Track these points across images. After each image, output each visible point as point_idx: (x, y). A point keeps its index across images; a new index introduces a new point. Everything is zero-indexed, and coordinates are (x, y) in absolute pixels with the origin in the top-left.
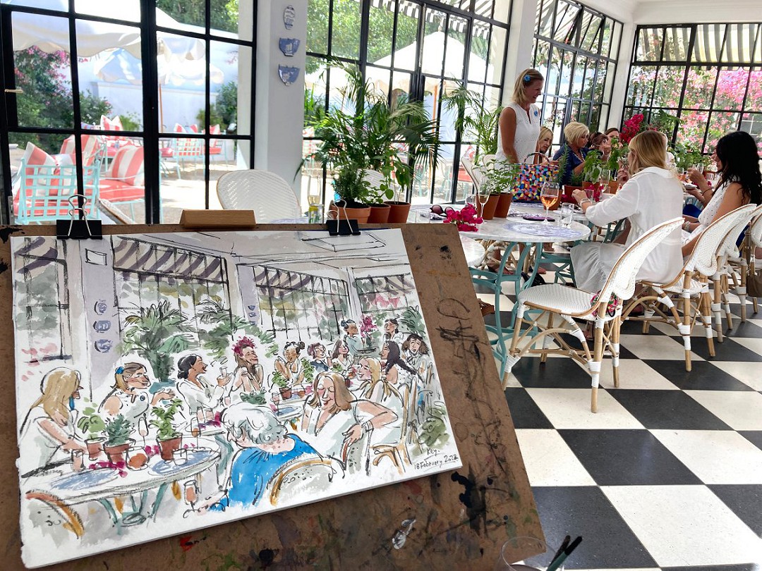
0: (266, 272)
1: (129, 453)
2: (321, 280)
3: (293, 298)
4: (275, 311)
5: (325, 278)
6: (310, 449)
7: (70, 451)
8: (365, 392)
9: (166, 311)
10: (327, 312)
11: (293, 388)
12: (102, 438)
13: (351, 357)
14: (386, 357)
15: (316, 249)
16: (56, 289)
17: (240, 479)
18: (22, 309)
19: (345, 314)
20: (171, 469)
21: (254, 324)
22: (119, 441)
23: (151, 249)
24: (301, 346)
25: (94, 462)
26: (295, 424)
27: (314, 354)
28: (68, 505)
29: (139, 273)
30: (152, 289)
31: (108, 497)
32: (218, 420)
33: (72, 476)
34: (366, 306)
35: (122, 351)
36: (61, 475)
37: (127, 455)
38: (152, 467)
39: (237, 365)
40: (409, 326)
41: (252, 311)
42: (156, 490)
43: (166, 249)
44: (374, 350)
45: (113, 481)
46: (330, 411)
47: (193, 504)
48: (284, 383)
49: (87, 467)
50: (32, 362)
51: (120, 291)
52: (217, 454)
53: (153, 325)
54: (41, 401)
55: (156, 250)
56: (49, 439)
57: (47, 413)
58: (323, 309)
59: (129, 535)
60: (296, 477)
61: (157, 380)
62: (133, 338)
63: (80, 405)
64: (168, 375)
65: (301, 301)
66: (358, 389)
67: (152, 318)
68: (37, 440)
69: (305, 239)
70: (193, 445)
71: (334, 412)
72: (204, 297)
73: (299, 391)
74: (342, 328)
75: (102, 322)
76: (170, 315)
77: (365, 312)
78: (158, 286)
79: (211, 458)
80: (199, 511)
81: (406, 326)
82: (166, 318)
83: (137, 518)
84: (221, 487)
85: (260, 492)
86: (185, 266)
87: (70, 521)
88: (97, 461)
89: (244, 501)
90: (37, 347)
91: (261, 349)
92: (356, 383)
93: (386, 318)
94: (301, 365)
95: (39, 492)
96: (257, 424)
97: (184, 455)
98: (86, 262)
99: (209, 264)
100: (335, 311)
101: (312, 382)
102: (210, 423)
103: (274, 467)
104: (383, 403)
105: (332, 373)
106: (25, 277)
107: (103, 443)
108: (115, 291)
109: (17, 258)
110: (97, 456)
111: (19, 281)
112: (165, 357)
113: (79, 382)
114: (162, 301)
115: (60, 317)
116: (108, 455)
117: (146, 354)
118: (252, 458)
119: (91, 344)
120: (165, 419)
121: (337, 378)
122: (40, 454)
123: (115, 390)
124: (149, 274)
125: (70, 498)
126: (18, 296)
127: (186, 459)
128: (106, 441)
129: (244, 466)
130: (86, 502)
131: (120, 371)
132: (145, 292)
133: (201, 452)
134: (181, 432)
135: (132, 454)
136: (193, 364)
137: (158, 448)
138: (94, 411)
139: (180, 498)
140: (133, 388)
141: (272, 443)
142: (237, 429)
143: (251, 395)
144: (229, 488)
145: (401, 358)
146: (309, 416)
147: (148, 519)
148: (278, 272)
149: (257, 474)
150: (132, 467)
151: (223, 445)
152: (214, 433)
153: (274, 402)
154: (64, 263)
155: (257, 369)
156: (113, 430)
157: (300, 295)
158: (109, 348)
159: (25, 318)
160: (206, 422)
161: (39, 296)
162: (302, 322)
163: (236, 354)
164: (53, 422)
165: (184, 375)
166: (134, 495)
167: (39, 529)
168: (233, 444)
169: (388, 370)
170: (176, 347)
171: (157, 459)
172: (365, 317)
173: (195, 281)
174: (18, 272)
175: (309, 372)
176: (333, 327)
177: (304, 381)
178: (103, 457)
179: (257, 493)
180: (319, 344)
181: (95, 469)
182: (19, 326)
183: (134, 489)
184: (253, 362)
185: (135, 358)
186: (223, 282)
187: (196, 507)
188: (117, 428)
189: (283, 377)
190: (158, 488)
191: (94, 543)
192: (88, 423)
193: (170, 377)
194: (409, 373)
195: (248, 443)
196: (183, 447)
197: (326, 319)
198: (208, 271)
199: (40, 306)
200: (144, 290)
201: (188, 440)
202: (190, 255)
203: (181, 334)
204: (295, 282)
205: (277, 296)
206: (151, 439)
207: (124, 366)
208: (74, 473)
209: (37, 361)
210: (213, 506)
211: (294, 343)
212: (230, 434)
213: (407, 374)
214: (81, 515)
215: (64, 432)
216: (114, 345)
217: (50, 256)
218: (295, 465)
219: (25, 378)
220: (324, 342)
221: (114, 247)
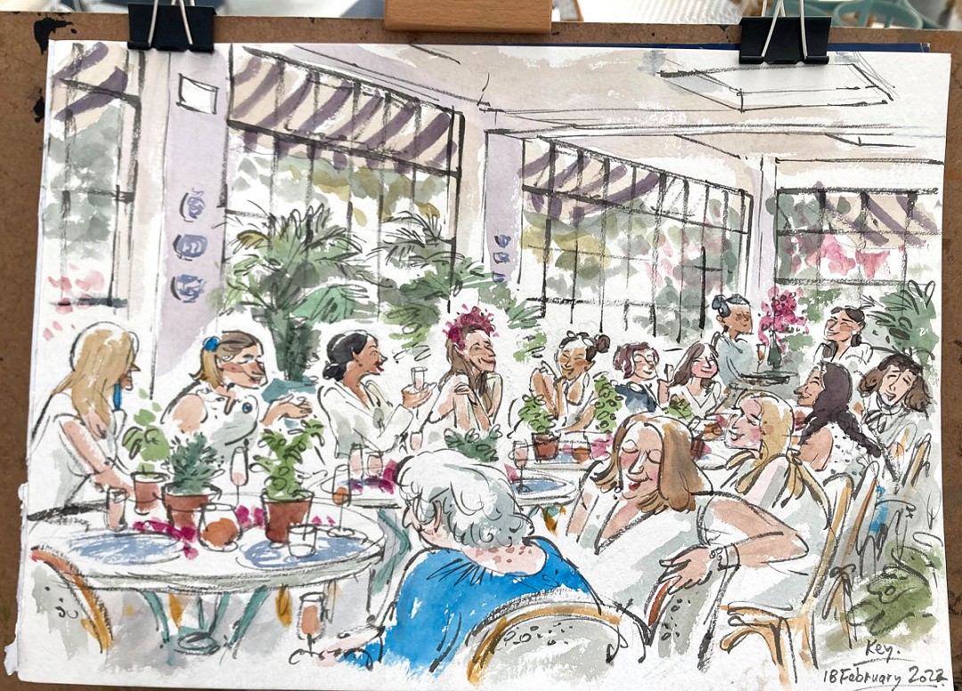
0: (553, 155)
1: (206, 514)
2: (686, 186)
3: (604, 225)
4: (555, 255)
5: (698, 181)
6: (577, 580)
7: (106, 488)
8: (738, 477)
9: (320, 228)
10: (682, 269)
11: (561, 439)
12: (161, 475)
13: (719, 388)
14: (812, 400)
15: (690, 102)
16: (115, 159)
17: (414, 612)
18: (56, 196)
19: (730, 280)
20: (280, 561)
21: (500, 279)
22: (191, 487)
23: (309, 80)
24: (602, 344)
25: (143, 519)
26: (555, 518)
27: (628, 367)
28: (91, 588)
29: (276, 135)
30: (297, 175)
31: (158, 590)
32: (389, 478)
33: (104, 536)
34: (791, 264)
35: (220, 304)
36: (87, 530)
37: (202, 518)
38: (245, 549)
39: (448, 368)
40: (893, 331)
41: (501, 250)
42: (245, 598)
43: (339, 83)
44: (783, 380)
45: (169, 561)
46: (641, 505)
47: (311, 641)
48: (545, 423)
49: (130, 525)
50: (61, 304)
51: (235, 174)
52: (375, 549)
53: (290, 255)
54: (68, 383)
55: (318, 83)
56: (74, 458)
57: (76, 408)
58: (675, 261)
59: (188, 671)
60: (534, 634)
61: (281, 376)
62: (245, 280)
63: (132, 402)
64: (305, 367)
65: (622, 235)
66: (721, 467)
67: (290, 239)
68: (56, 455)
69: (668, 71)
70: (331, 521)
71: (650, 508)
72: (403, 204)
73: (576, 446)
74: (712, 314)
75: (192, 238)
76: (326, 238)
77: (783, 281)
78: (312, 170)
79: (362, 555)
80: (321, 656)
81: (884, 331)
82: (319, 243)
83: (204, 643)
84: (372, 618)
85: (449, 649)
86: (375, 125)
87: (92, 618)
88: (149, 517)
89: (414, 659)
90: (72, 276)
91: (506, 339)
92: (718, 451)
93: (837, 303)
94: (591, 388)
95: (51, 551)
96: (472, 503)
97: (310, 539)
98: (178, 104)
99: (425, 123)
100: (704, 269)
101: (609, 432)
102: (372, 481)
103: (490, 603)
104: (777, 511)
105: (663, 419)
106: (67, 129)
107: (163, 484)
108: (224, 173)
109: (56, 88)
110: (149, 507)
111: (55, 135)
112: (303, 328)
113: (134, 356)
114: (315, 204)
115: (116, 217)
116: (169, 509)
117: (266, 317)
118: (446, 571)
119: (164, 282)
120: (285, 457)
121: (673, 434)
122: (58, 483)
123: (197, 383)
124: (297, 139)
125: (96, 576)
126: (52, 168)
127: (313, 548)
128: (167, 482)
129: (426, 587)
130: (122, 589)
131: (211, 345)
132: (284, 181)
133: (344, 539)
134: (311, 489)
135: (211, 517)
136: (358, 353)
137: (261, 515)
138: (152, 418)
139: (289, 622)
140: (232, 385)
141: (494, 550)
142: (425, 505)
143: (469, 437)
144: (389, 624)
145: (851, 410)
146: (590, 505)
147: (223, 650)
148: (581, 157)
149: (452, 609)
150: (208, 543)
151: (391, 533)
152: (377, 503)
153: (516, 461)
154: (135, 102)
155: (490, 383)
156: (184, 463)
157: (623, 219)
158: (196, 295)
159: (58, 214)
160: (366, 477)
161: (85, 171)
162: (615, 287)
163: (450, 343)
164: (83, 428)
165: (335, 373)
166: (206, 598)
167: (44, 618)
168: (413, 536)
169: (808, 435)
170: (330, 311)
171: (256, 535)
172: (781, 293)
173: (389, 165)
174: (56, 117)
175: (608, 408)
176: (690, 308)
177: (592, 428)
178: (159, 513)
179: (444, 649)
180: (644, 346)
181: (143, 531)
182: (47, 229)
183: (207, 586)
184: (484, 367)
185: (244, 322)
186: (448, 173)
187: (317, 648)
188: (191, 461)
189: (544, 409)
190: (250, 595)
191: (126, 668)
192: (140, 440)
193: (307, 373)
194: (864, 450)
195: (444, 539)
196: (310, 522)
197: (678, 286)
198: (420, 143)
199: (84, 191)
200: (283, 176)
201: (322, 509)
202: (389, 99)
203: (343, 281)
204: (616, 187)
205: (566, 217)
206: (252, 494)
207: (220, 335)
208: (108, 532)
209: (68, 304)
210: (349, 654)
211: (584, 335)
212: (410, 514)
213: (856, 453)
214: (110, 611)
215: (100, 450)
216: (208, 288)
217: (113, 87)
218: (537, 607)
219: (48, 334)
220: (660, 343)
221: (235, 72)
